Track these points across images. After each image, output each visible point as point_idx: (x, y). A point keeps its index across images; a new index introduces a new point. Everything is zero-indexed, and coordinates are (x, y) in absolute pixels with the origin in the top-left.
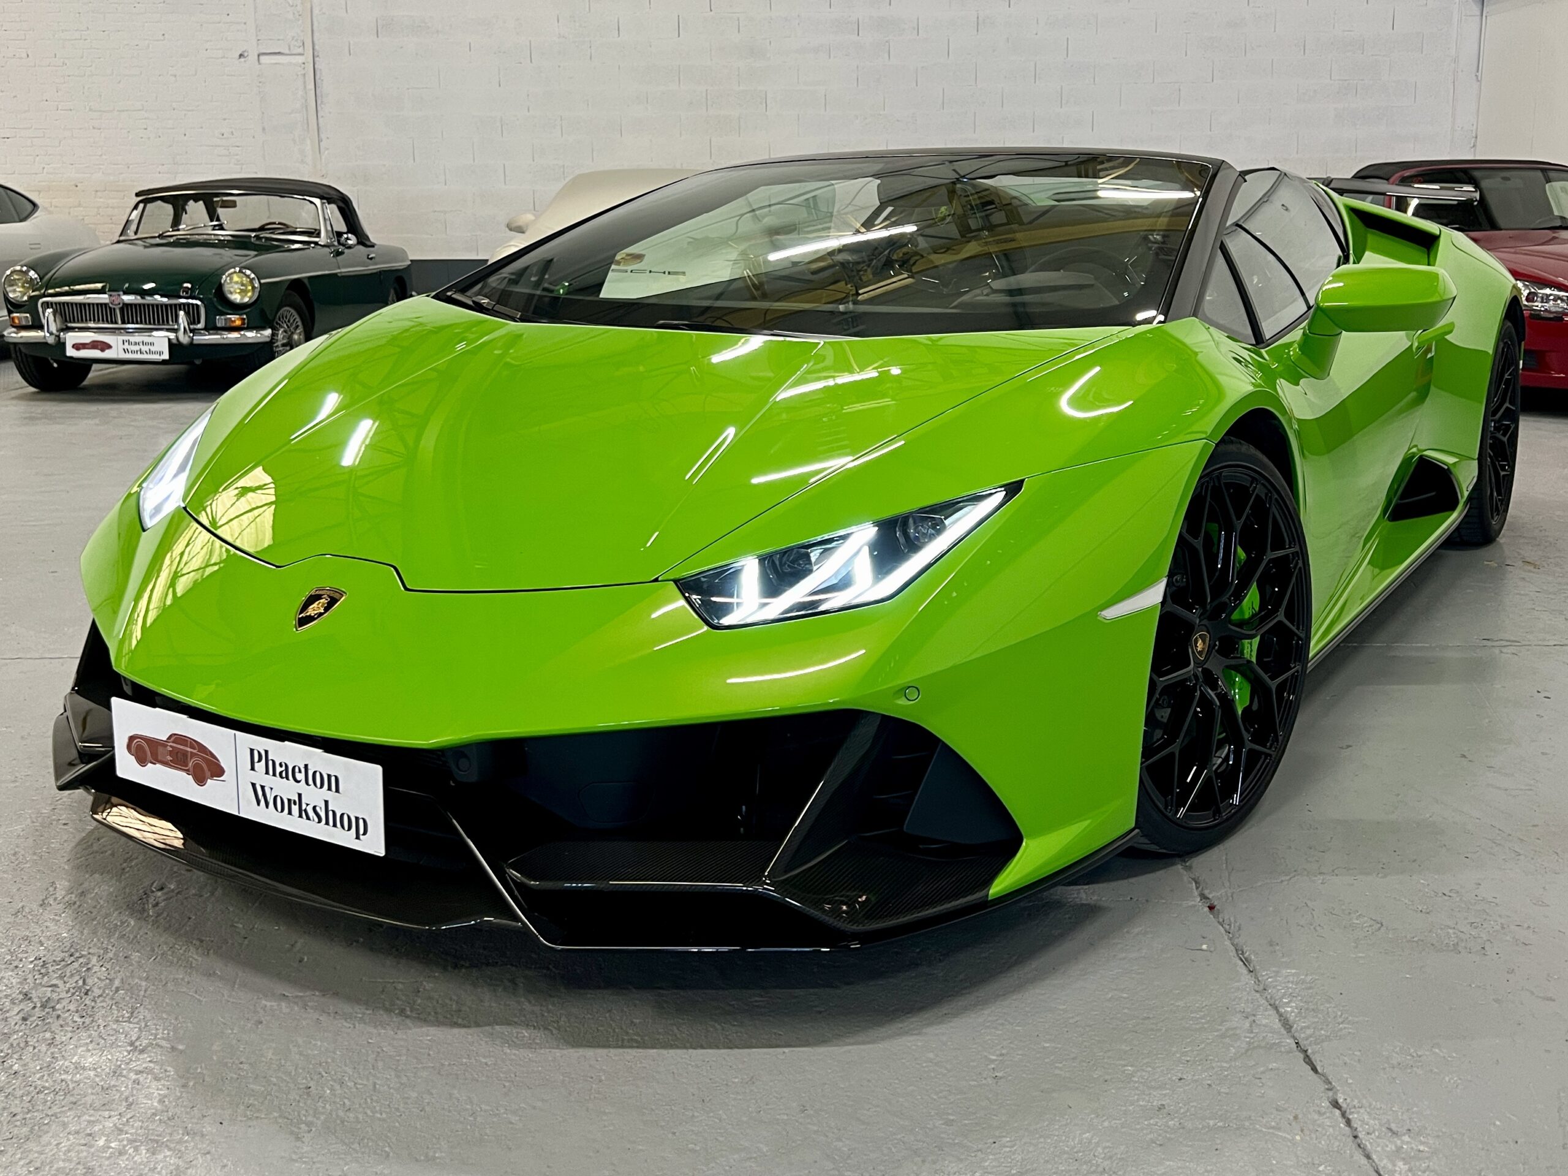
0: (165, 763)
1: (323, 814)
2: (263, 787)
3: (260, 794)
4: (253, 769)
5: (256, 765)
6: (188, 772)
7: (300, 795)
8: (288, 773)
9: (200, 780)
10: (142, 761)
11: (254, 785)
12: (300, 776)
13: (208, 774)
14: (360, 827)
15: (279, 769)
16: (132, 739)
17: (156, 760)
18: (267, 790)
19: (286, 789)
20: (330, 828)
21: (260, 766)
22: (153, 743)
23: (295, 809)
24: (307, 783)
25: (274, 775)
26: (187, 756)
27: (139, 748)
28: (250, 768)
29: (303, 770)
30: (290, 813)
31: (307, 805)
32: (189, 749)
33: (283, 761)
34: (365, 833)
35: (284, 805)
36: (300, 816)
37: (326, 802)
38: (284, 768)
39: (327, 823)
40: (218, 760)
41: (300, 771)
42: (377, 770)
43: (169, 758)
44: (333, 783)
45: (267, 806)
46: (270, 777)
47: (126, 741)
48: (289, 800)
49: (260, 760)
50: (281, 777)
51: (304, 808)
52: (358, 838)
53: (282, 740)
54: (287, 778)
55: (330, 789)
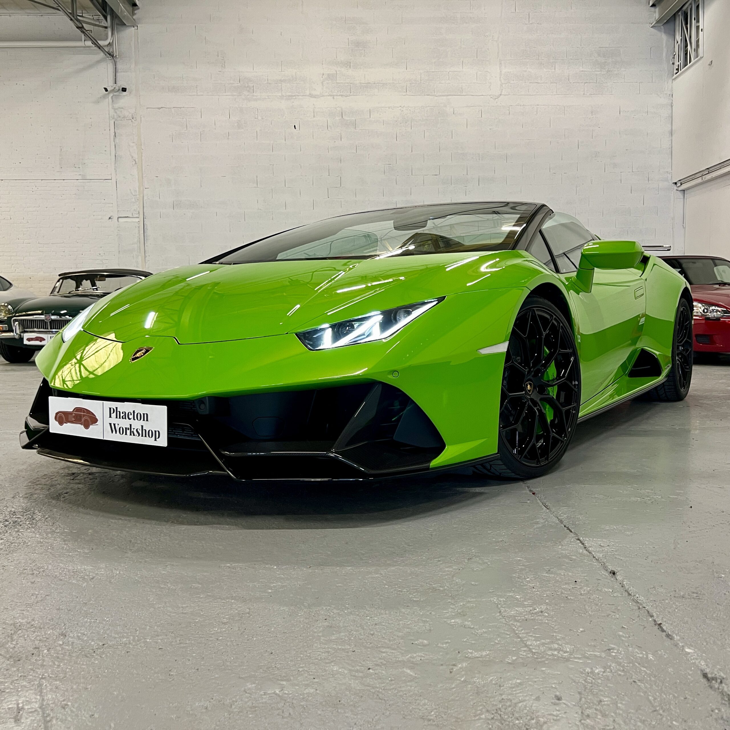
0: (72, 422)
1: (140, 432)
2: (114, 424)
3: (113, 428)
4: (110, 417)
5: (112, 415)
6: (81, 424)
7: (131, 425)
8: (126, 416)
9: (87, 427)
10: (61, 423)
11: (110, 424)
12: (131, 417)
13: (90, 423)
14: (156, 435)
15: (122, 415)
16: (57, 414)
17: (68, 421)
18: (116, 425)
19: (124, 423)
20: (144, 438)
21: (114, 415)
22: (66, 414)
23: (128, 432)
24: (134, 419)
25: (120, 418)
26: (81, 416)
27: (61, 417)
28: (109, 416)
29: (132, 414)
30: (126, 434)
31: (134, 429)
32: (82, 413)
33: (124, 411)
34: (158, 438)
35: (123, 431)
36: (131, 435)
37: (142, 426)
38: (124, 414)
39: (142, 436)
40: (95, 416)
41: (131, 414)
42: (165, 407)
43: (74, 419)
44: (145, 417)
45: (116, 433)
46: (118, 419)
47: (55, 415)
48: (126, 428)
49: (113, 413)
50: (123, 418)
51: (132, 431)
52: (155, 440)
53: (124, 402)
54: (125, 418)
55: (144, 420)
